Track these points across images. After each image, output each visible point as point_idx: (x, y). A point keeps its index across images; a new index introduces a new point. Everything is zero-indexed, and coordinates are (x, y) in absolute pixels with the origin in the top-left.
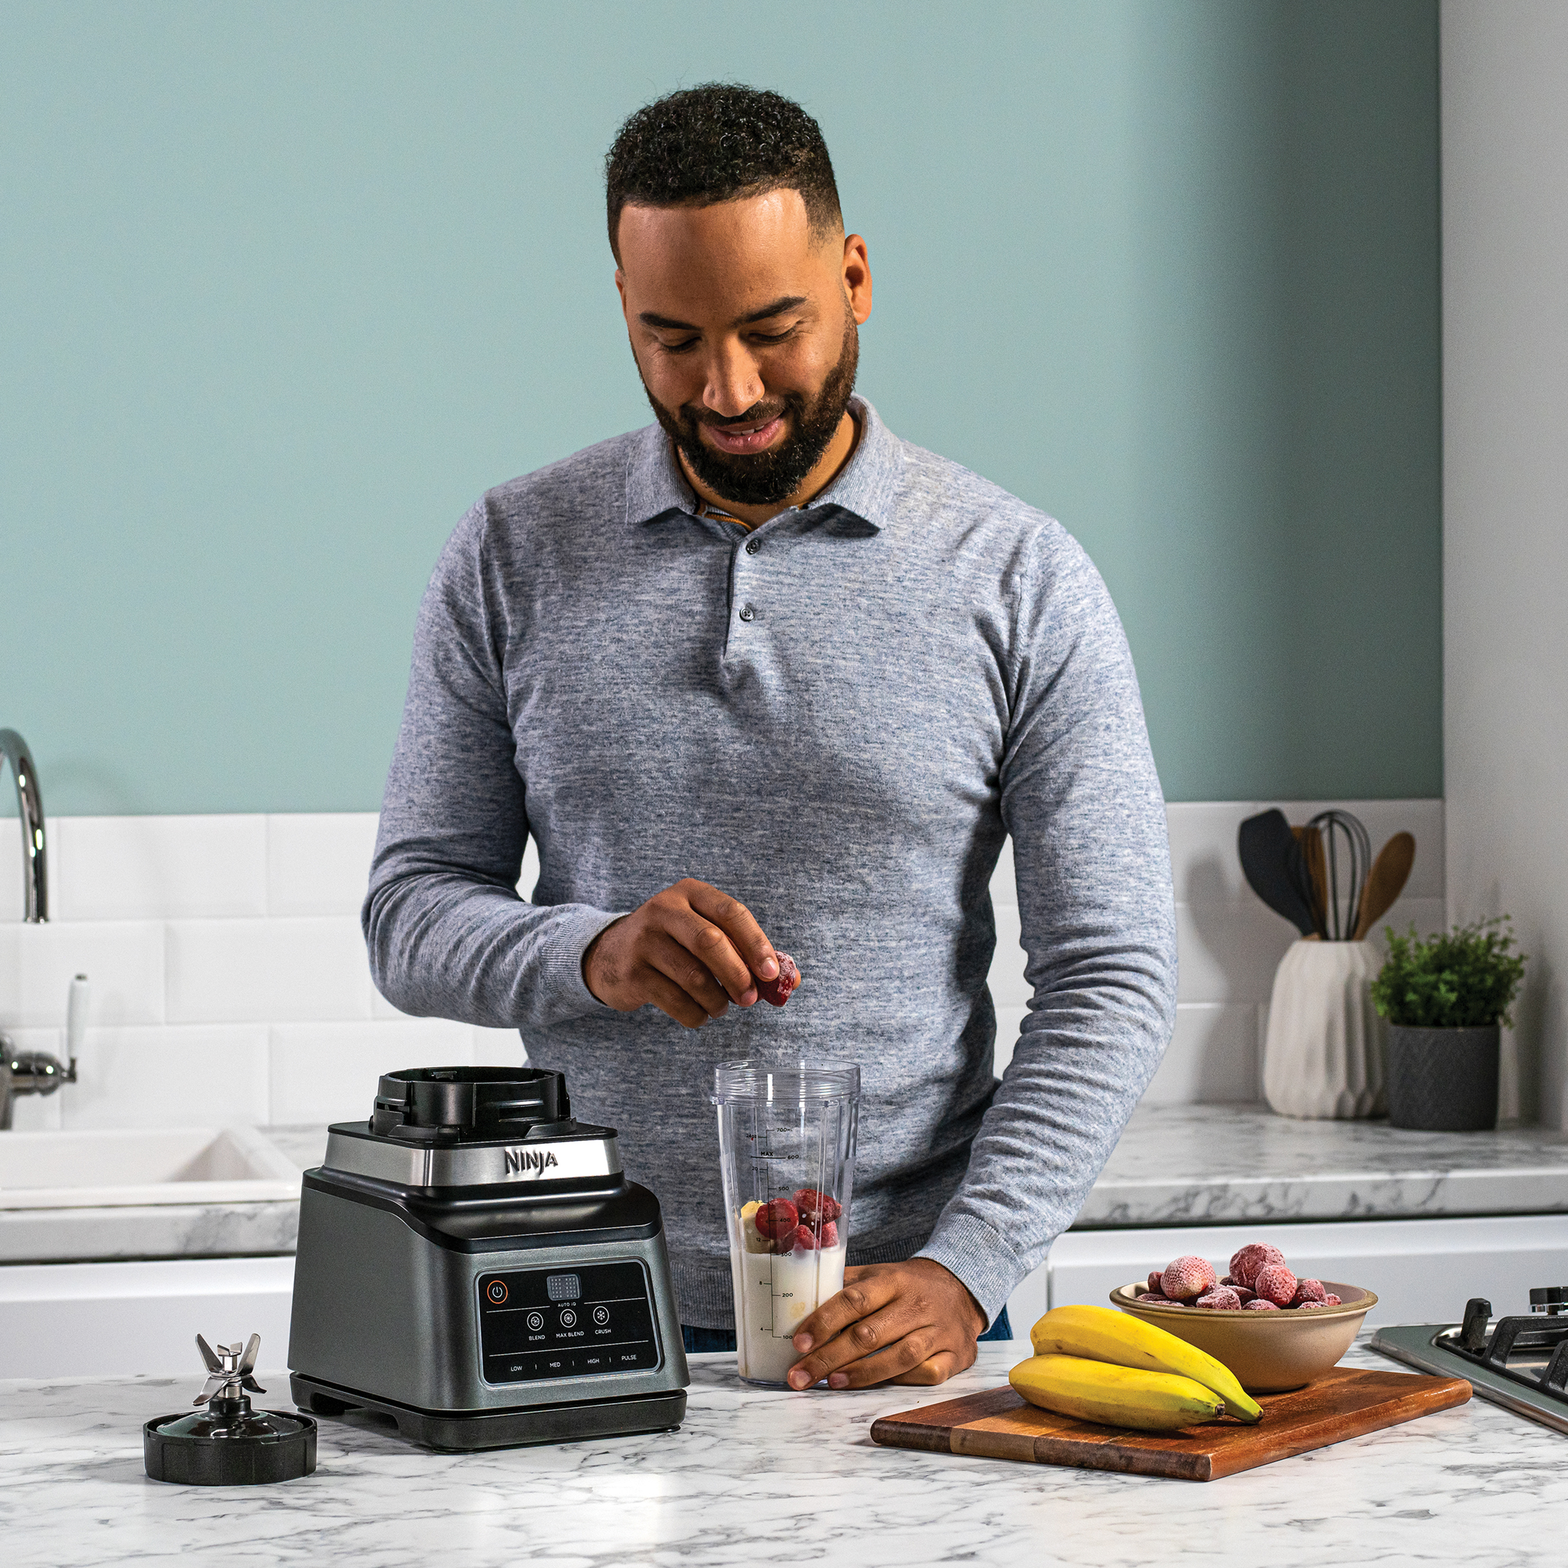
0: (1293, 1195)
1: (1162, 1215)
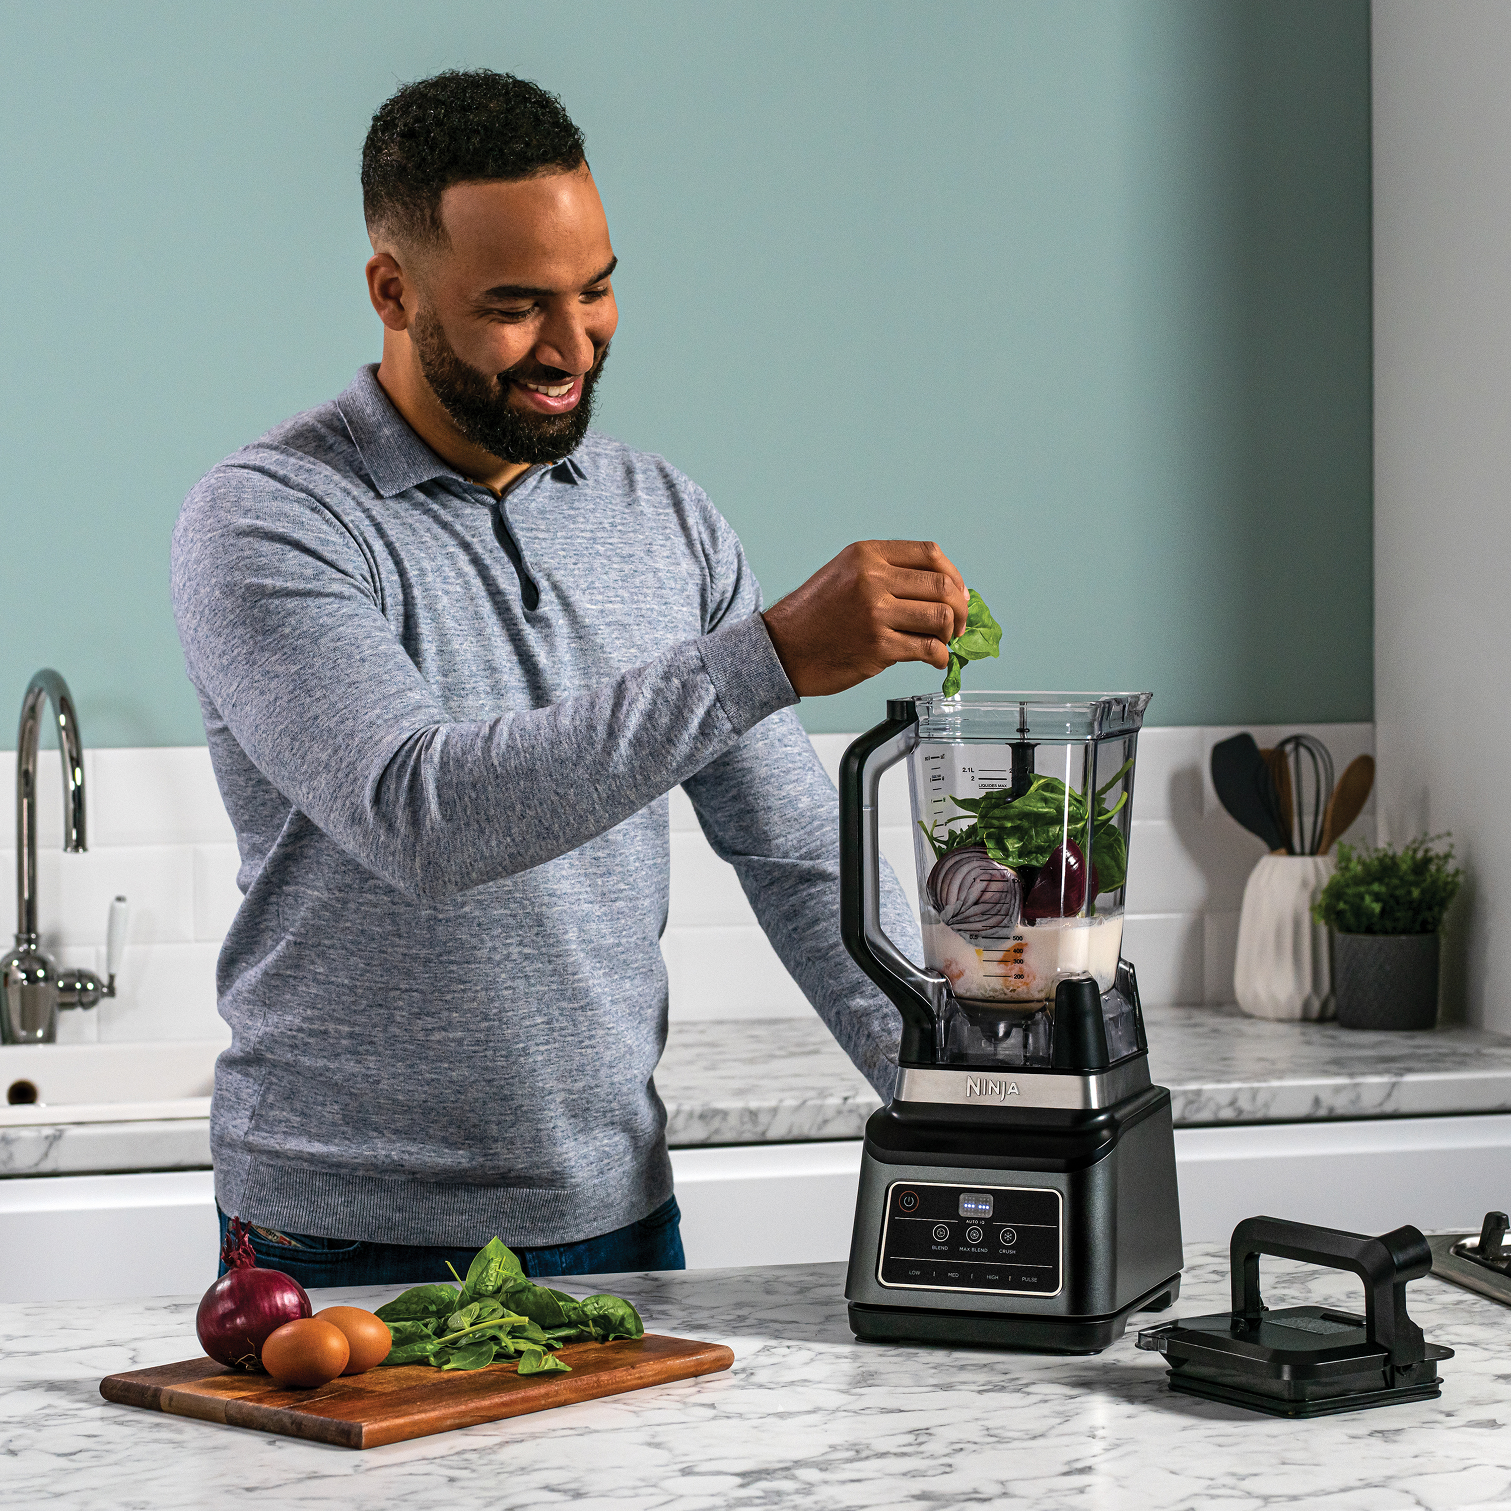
0: (1261, 1099)
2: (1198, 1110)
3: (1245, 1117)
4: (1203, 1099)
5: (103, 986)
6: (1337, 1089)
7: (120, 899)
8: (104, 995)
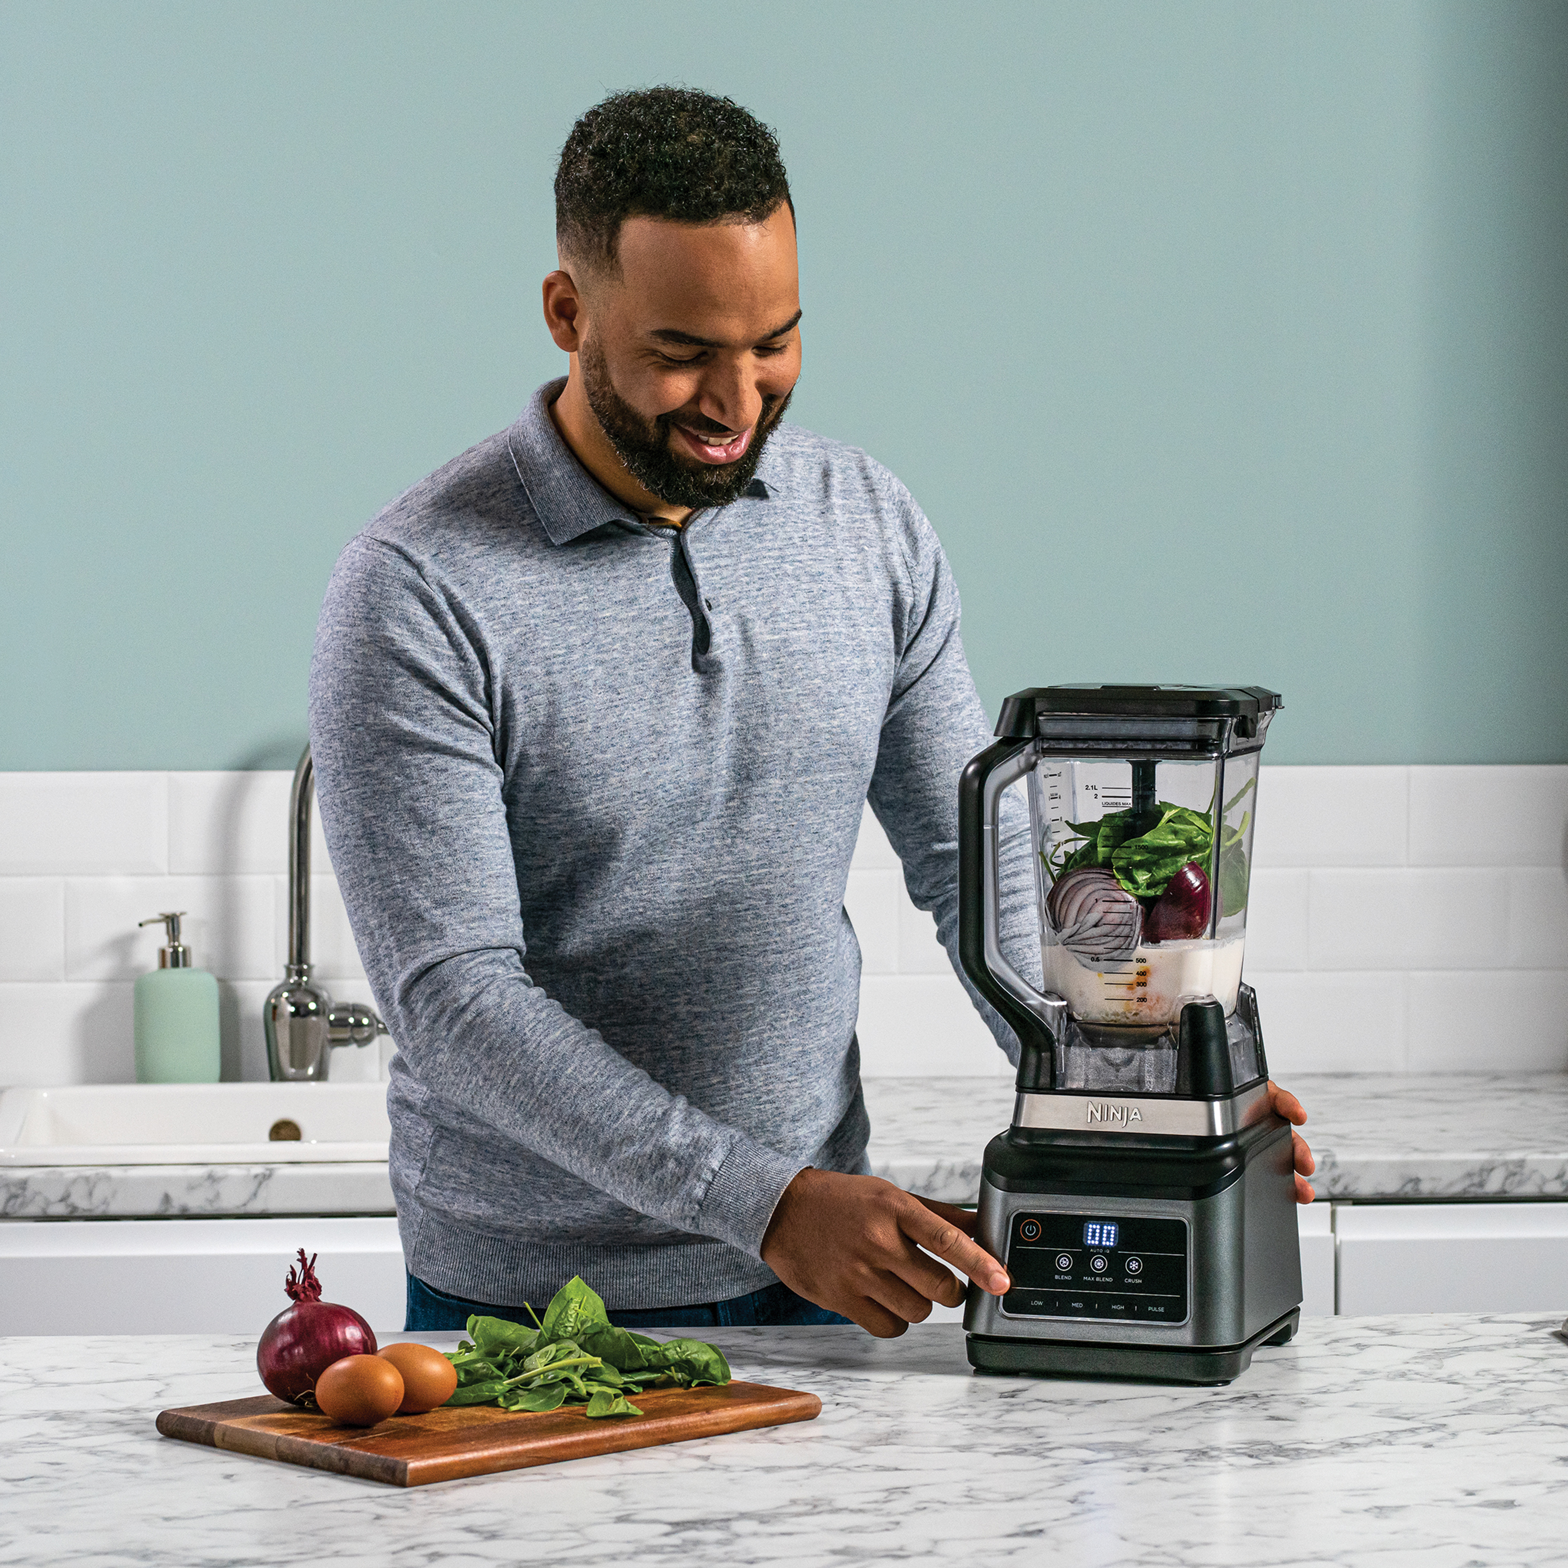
1: (1456, 1189)
2: (1520, 1183)
4: (1526, 1171)
5: (378, 1023)
8: (379, 1032)
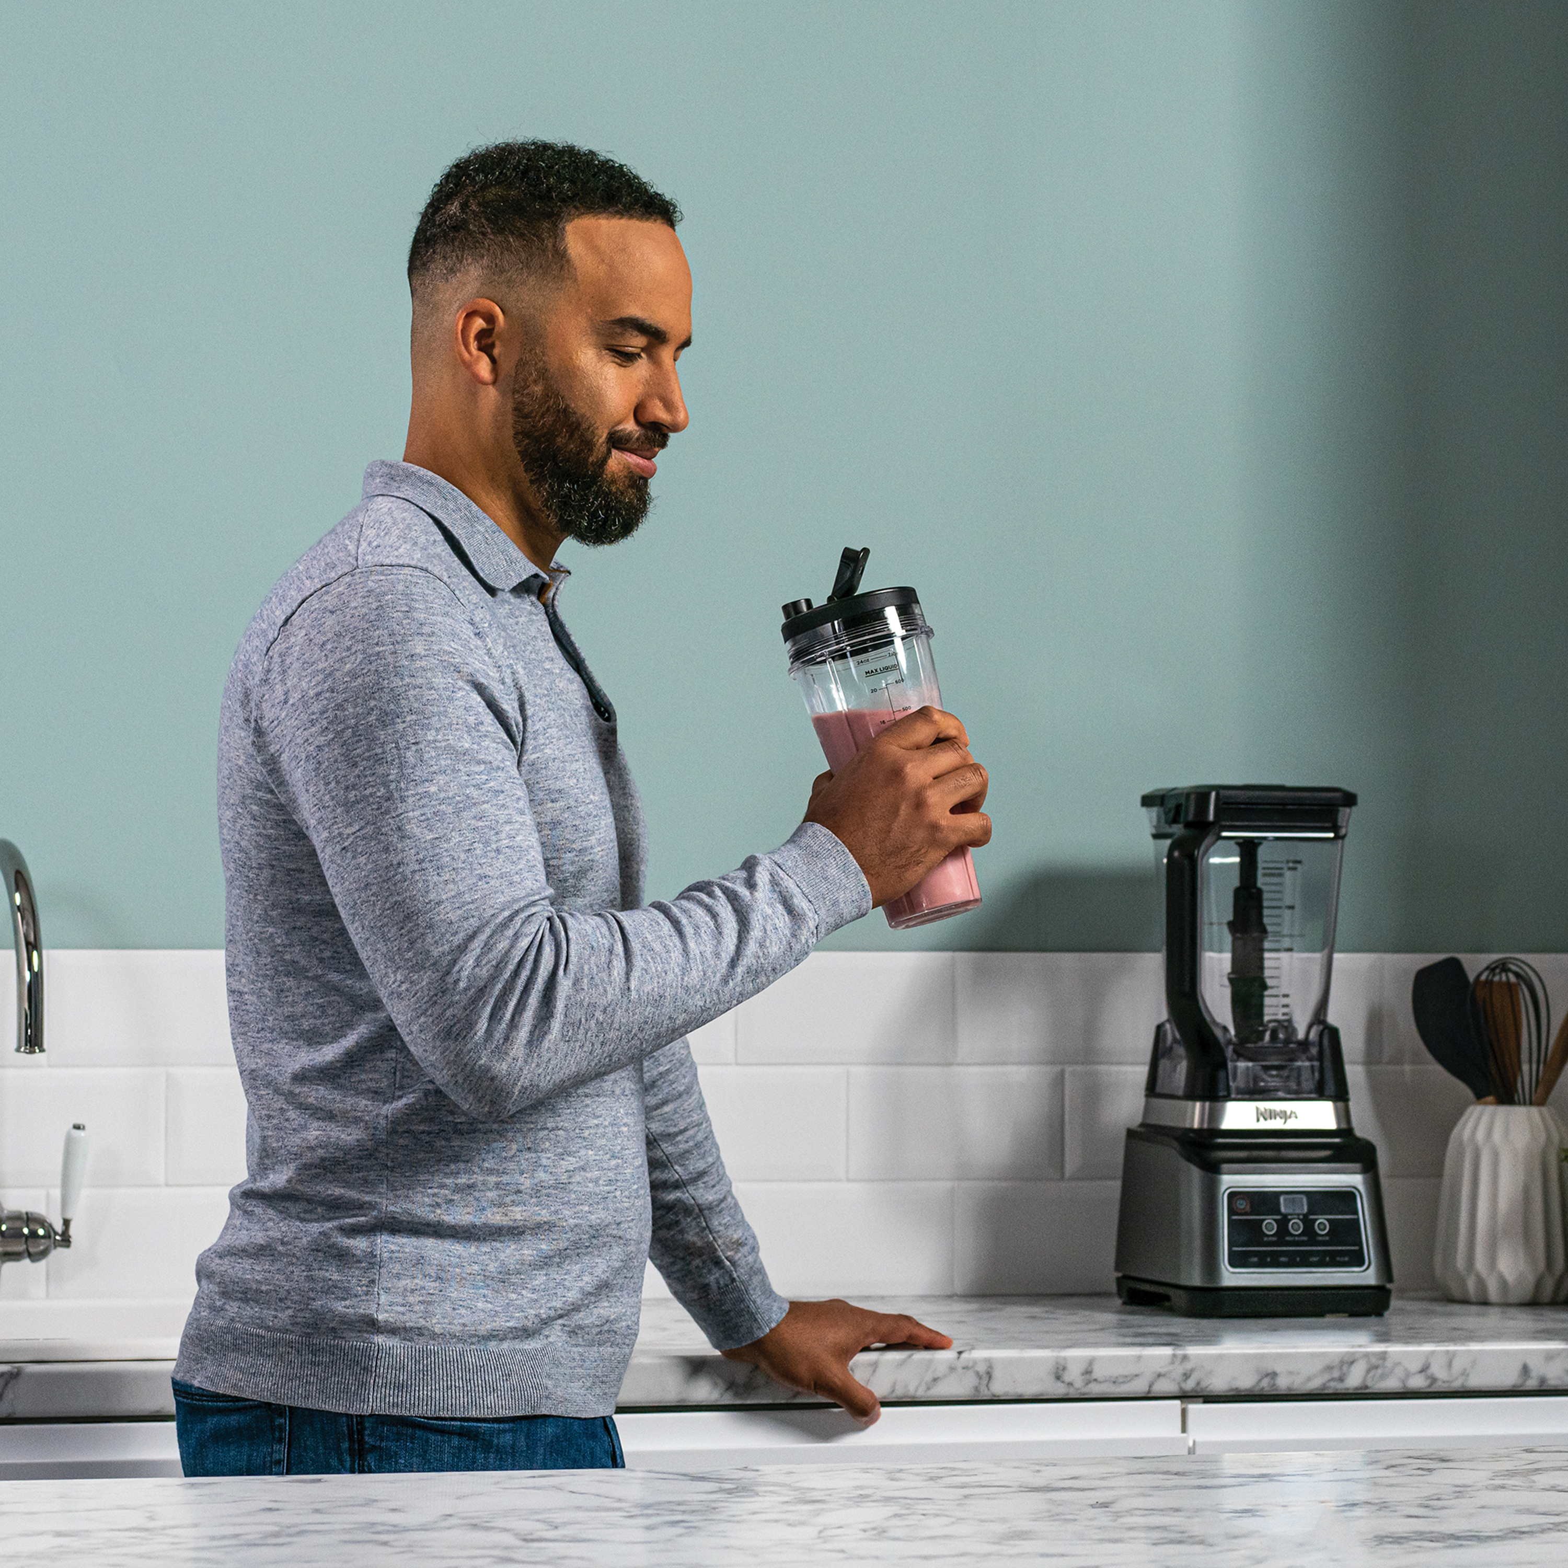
0: (1457, 1366)
1: (1314, 1385)
2: (1383, 1377)
3: (1438, 1387)
4: (1389, 1364)
5: (56, 1233)
6: (1550, 1356)
7: (77, 1127)
8: (57, 1244)
